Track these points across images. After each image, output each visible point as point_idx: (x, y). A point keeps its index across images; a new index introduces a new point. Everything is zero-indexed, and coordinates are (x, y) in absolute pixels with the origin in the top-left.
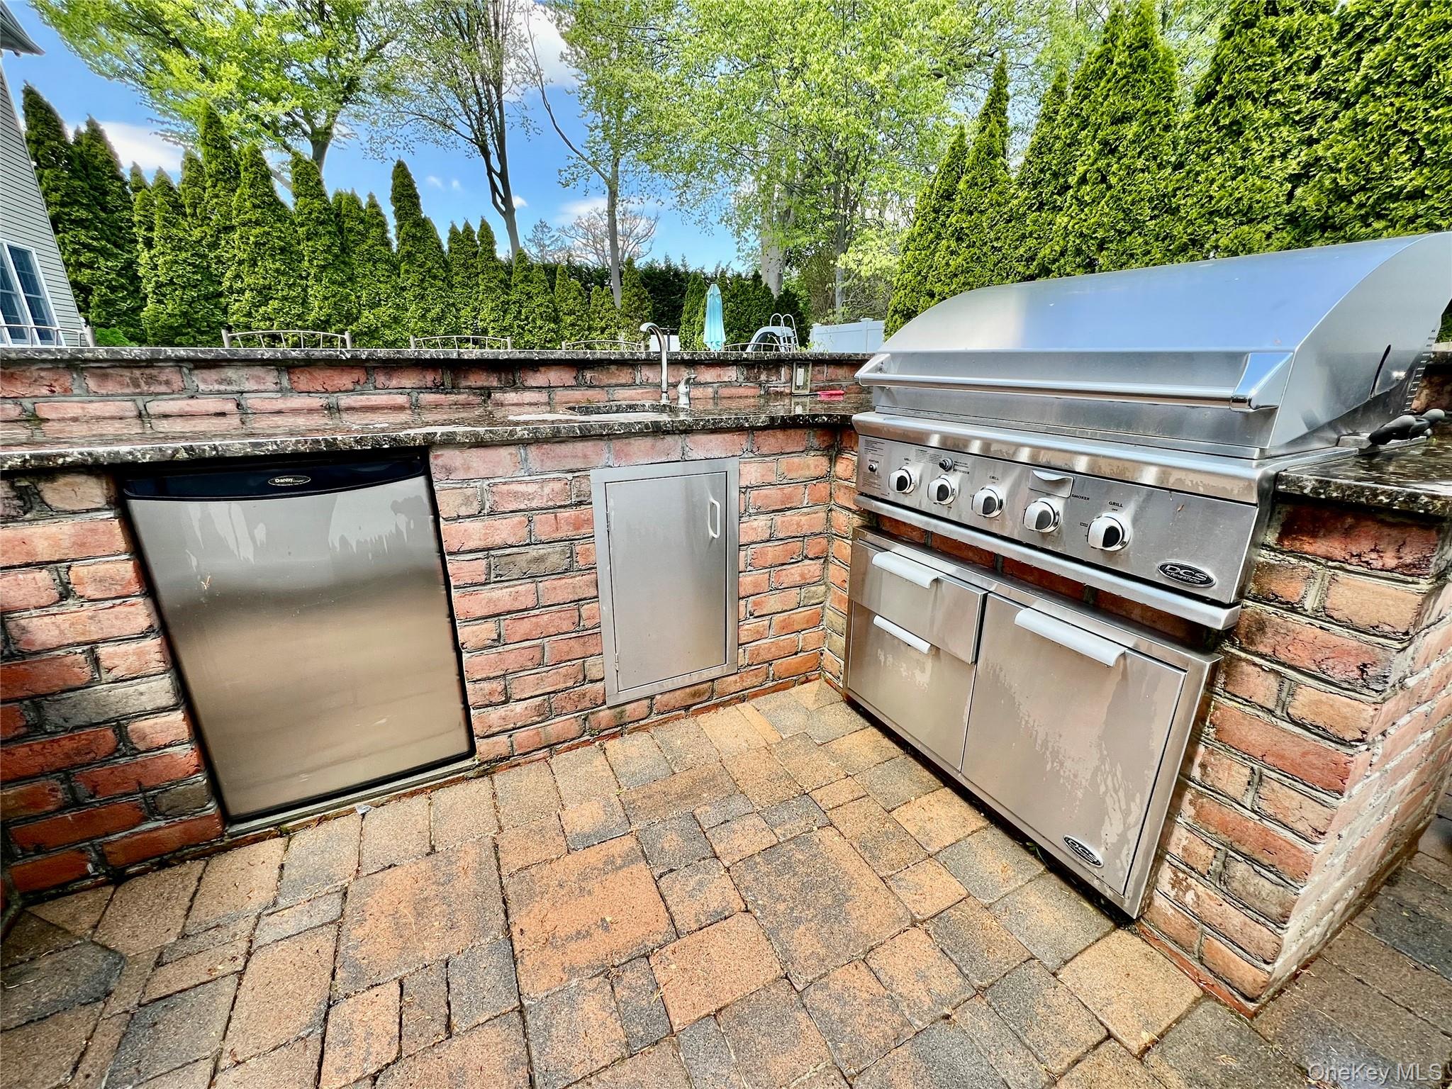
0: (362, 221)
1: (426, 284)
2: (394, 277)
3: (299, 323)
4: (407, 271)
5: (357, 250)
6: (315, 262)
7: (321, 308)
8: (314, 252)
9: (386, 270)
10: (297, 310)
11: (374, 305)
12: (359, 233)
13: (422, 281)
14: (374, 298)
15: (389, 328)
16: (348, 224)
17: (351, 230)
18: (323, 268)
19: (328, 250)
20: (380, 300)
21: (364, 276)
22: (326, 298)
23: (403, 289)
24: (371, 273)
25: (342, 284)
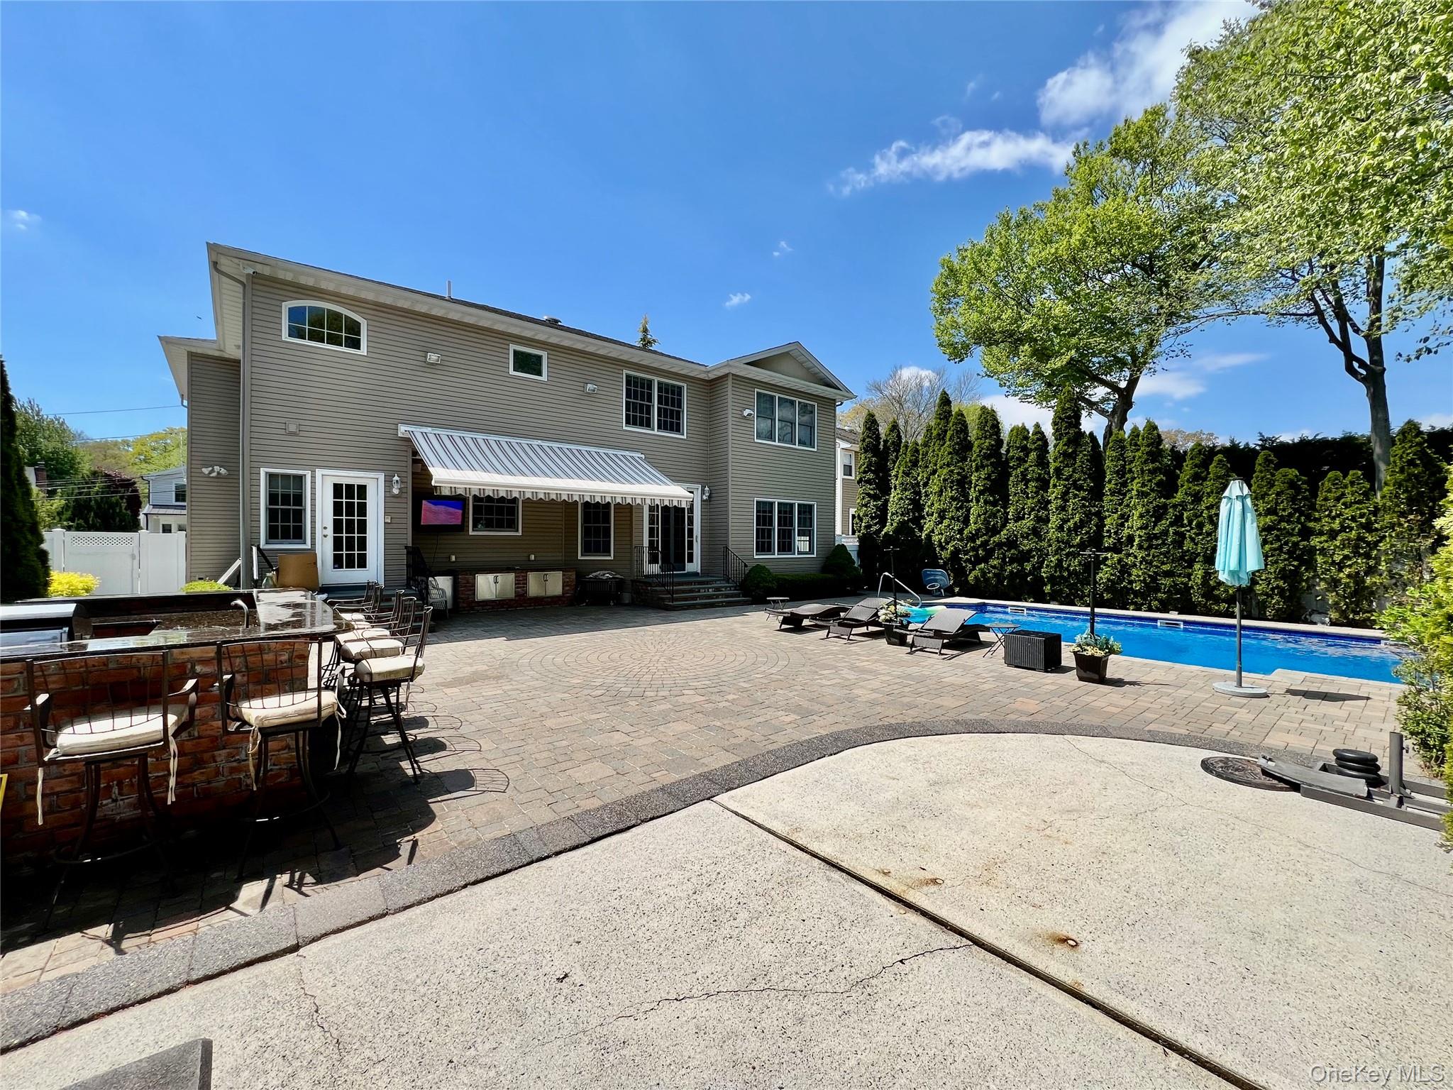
4: (1054, 486)
7: (975, 524)
11: (1018, 518)
18: (982, 492)
20: (1024, 514)
22: (979, 516)
25: (994, 503)
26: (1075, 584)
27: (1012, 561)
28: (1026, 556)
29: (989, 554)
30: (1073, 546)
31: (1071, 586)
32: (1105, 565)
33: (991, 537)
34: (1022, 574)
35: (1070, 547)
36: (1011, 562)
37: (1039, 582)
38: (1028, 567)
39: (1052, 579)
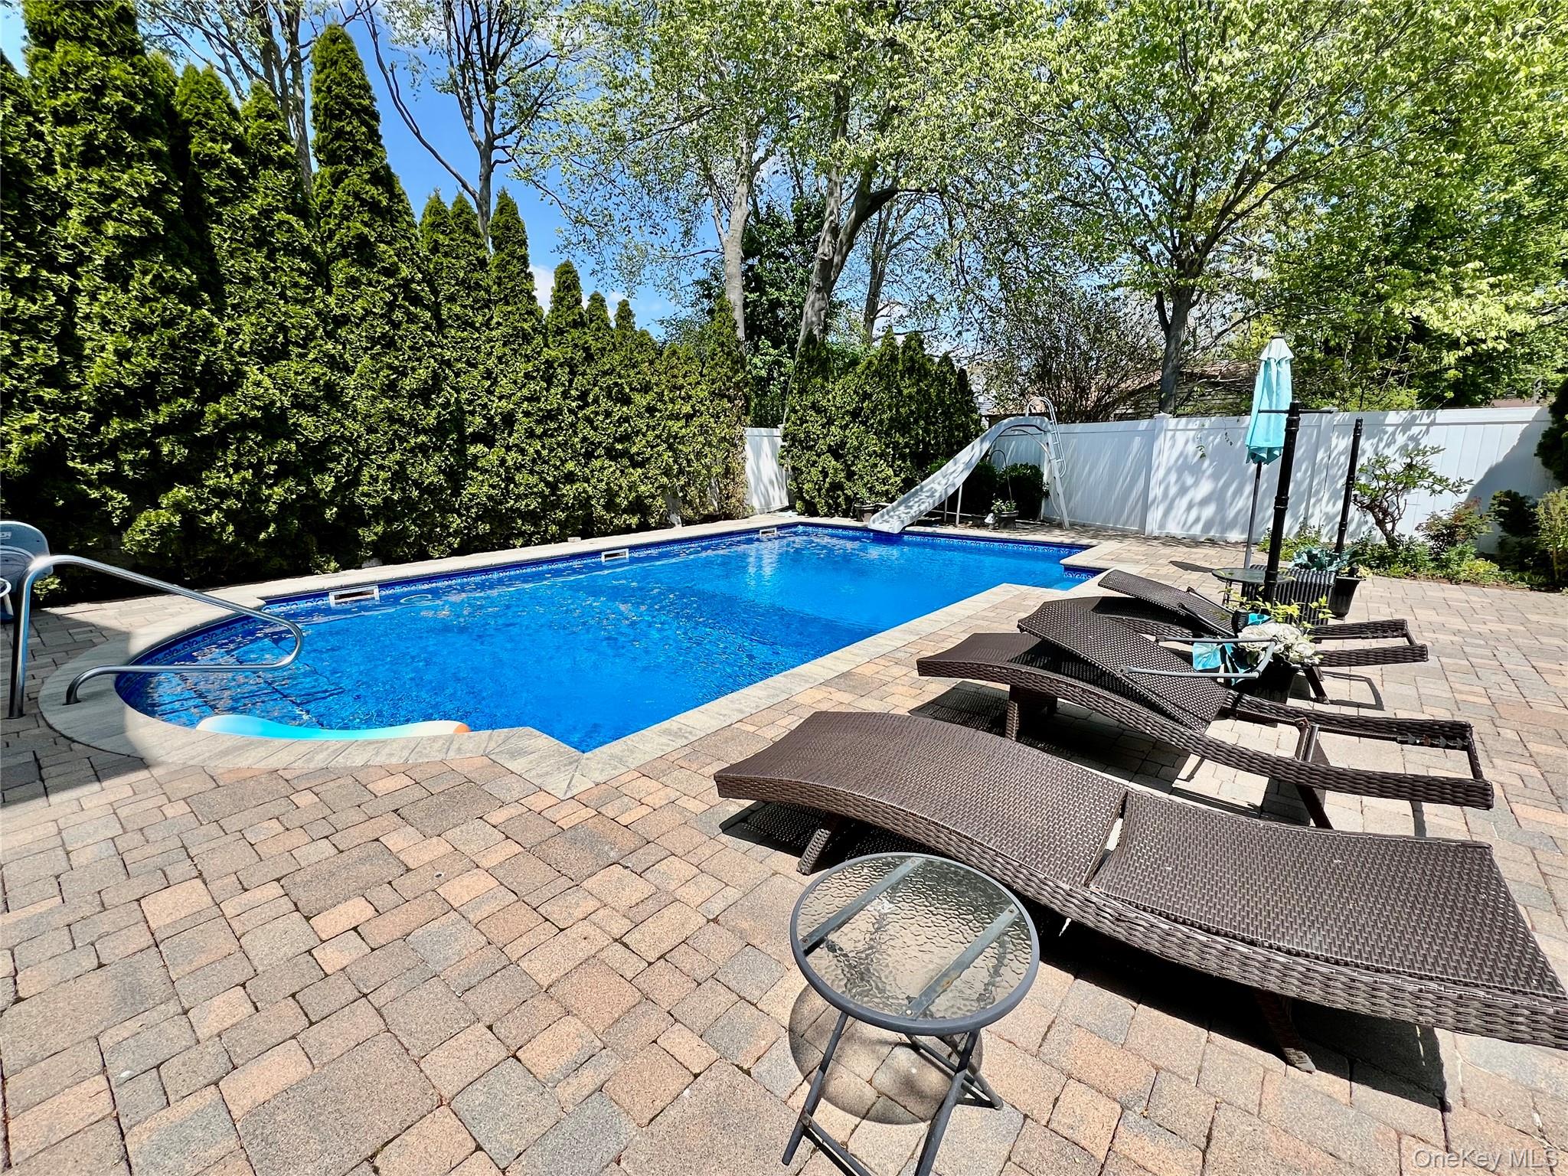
0: (240, 148)
1: (398, 315)
2: (319, 291)
3: (49, 394)
4: (353, 282)
5: (226, 212)
6: (110, 228)
7: (124, 355)
8: (107, 200)
9: (302, 273)
10: (48, 354)
11: (271, 355)
12: (233, 172)
13: (391, 306)
14: (274, 336)
15: (314, 410)
16: (200, 144)
17: (212, 162)
18: (134, 248)
19: (154, 199)
20: (287, 342)
21: (247, 281)
22: (140, 328)
23: (342, 321)
24: (265, 276)
25: (189, 296)
26: (431, 513)
27: (285, 470)
28: (317, 456)
29: (205, 452)
30: (425, 431)
31: (424, 519)
32: (476, 469)
33: (202, 401)
34: (308, 506)
35: (418, 433)
36: (278, 477)
37: (353, 516)
38: (326, 483)
39: (387, 511)
